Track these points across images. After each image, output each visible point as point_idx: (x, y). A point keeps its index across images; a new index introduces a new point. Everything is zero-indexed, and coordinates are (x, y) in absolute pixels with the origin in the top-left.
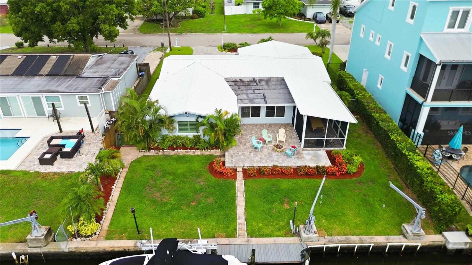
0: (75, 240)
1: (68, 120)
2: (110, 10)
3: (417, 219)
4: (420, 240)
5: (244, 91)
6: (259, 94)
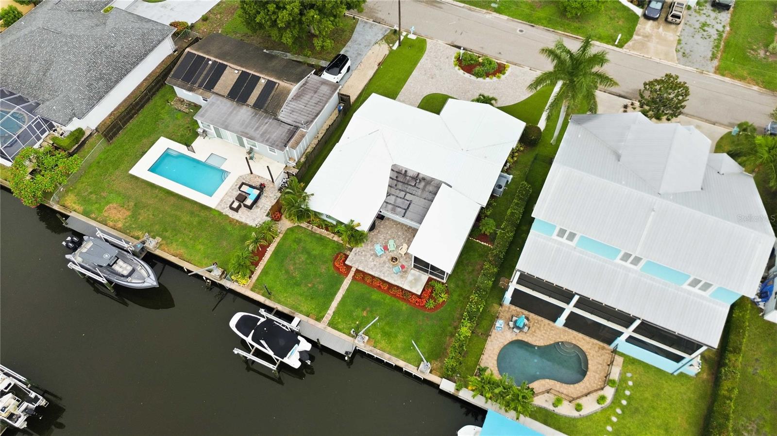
0: (235, 283)
4: (425, 375)
5: (398, 191)
6: (406, 201)
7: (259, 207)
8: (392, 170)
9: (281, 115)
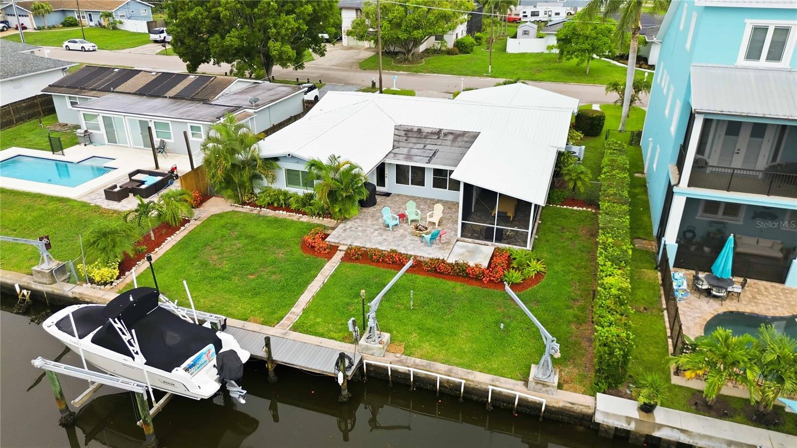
0: (84, 285)
1: (175, 156)
2: (285, 21)
3: (546, 357)
4: (548, 394)
5: (411, 144)
6: (429, 151)
9: (217, 99)
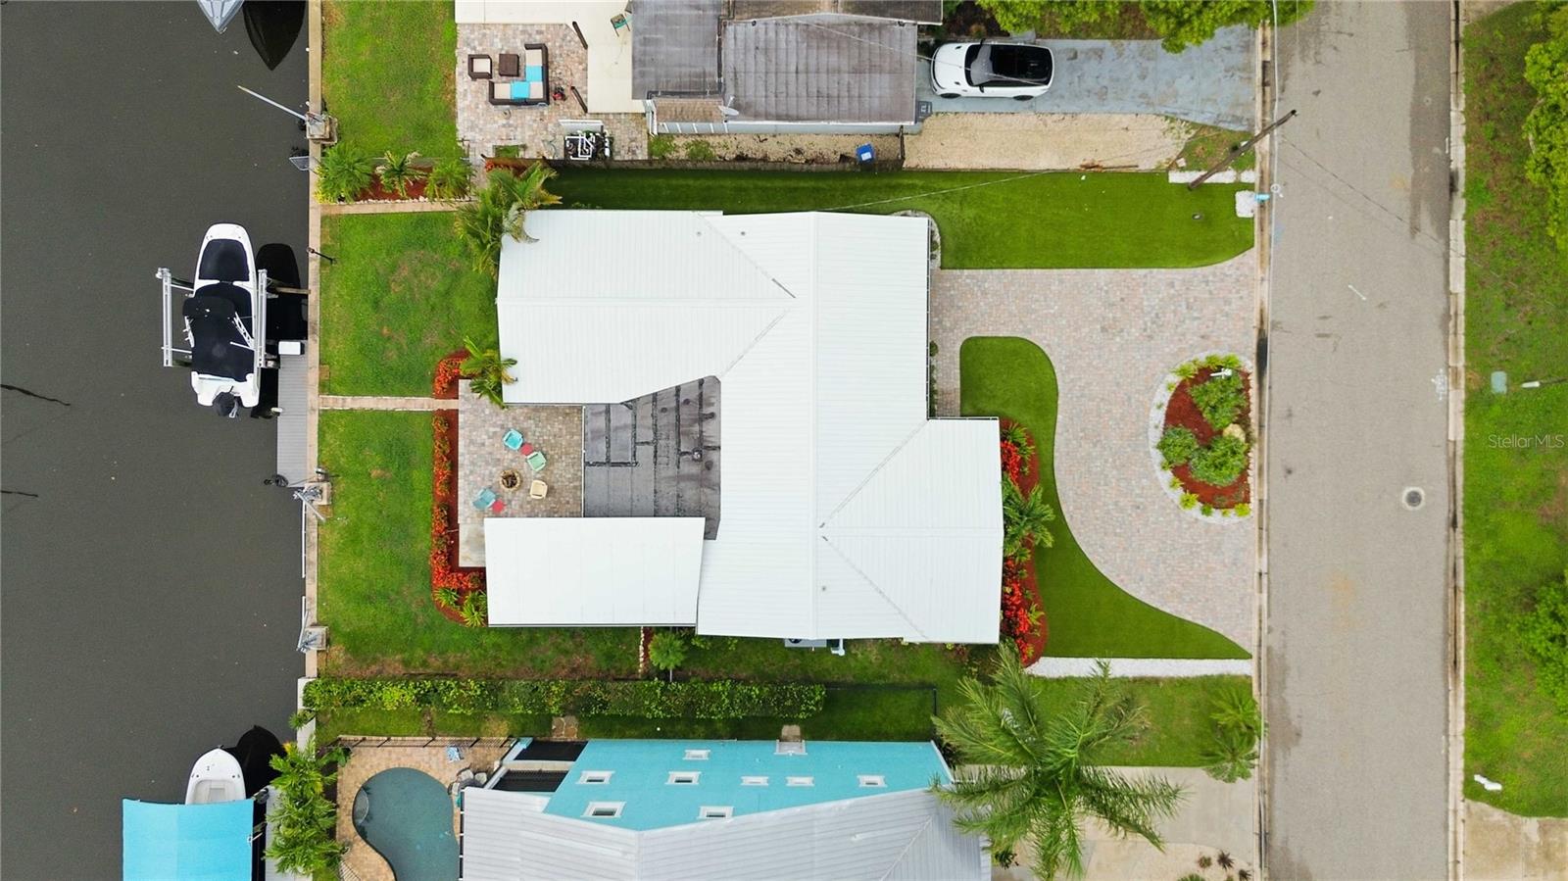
5: (650, 421)
6: (630, 454)
7: (508, 119)
8: (701, 382)
9: (740, 28)
